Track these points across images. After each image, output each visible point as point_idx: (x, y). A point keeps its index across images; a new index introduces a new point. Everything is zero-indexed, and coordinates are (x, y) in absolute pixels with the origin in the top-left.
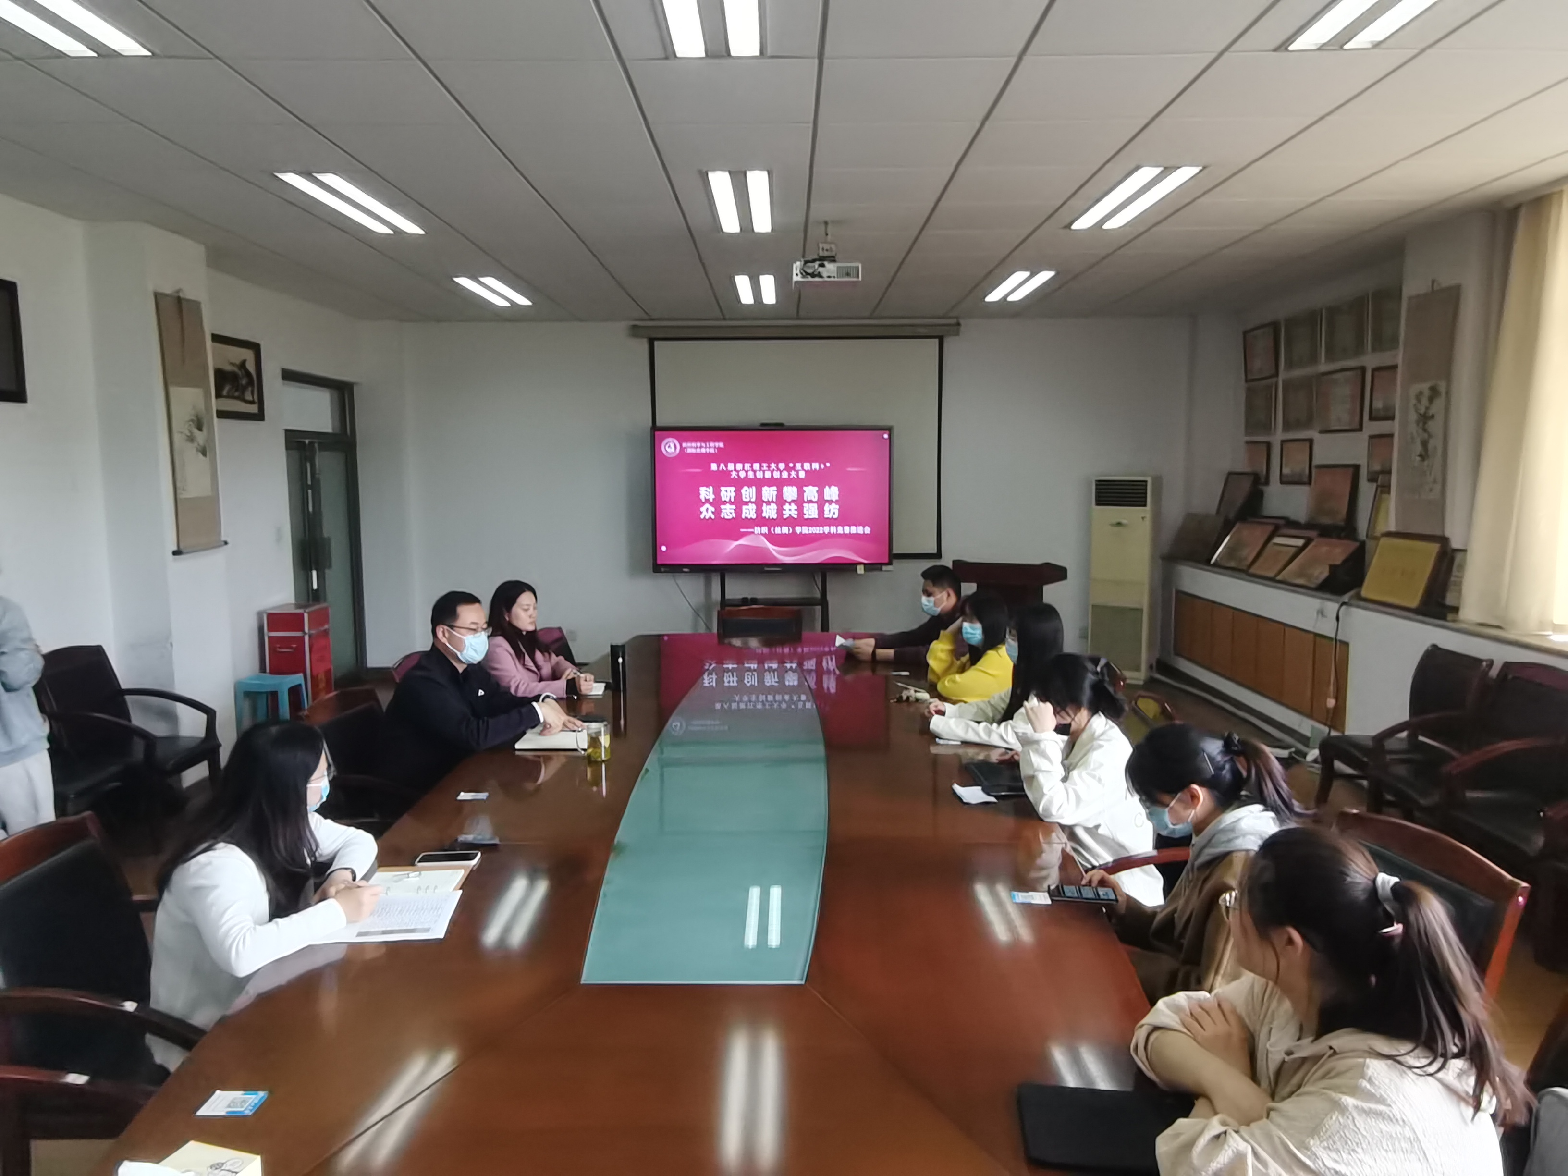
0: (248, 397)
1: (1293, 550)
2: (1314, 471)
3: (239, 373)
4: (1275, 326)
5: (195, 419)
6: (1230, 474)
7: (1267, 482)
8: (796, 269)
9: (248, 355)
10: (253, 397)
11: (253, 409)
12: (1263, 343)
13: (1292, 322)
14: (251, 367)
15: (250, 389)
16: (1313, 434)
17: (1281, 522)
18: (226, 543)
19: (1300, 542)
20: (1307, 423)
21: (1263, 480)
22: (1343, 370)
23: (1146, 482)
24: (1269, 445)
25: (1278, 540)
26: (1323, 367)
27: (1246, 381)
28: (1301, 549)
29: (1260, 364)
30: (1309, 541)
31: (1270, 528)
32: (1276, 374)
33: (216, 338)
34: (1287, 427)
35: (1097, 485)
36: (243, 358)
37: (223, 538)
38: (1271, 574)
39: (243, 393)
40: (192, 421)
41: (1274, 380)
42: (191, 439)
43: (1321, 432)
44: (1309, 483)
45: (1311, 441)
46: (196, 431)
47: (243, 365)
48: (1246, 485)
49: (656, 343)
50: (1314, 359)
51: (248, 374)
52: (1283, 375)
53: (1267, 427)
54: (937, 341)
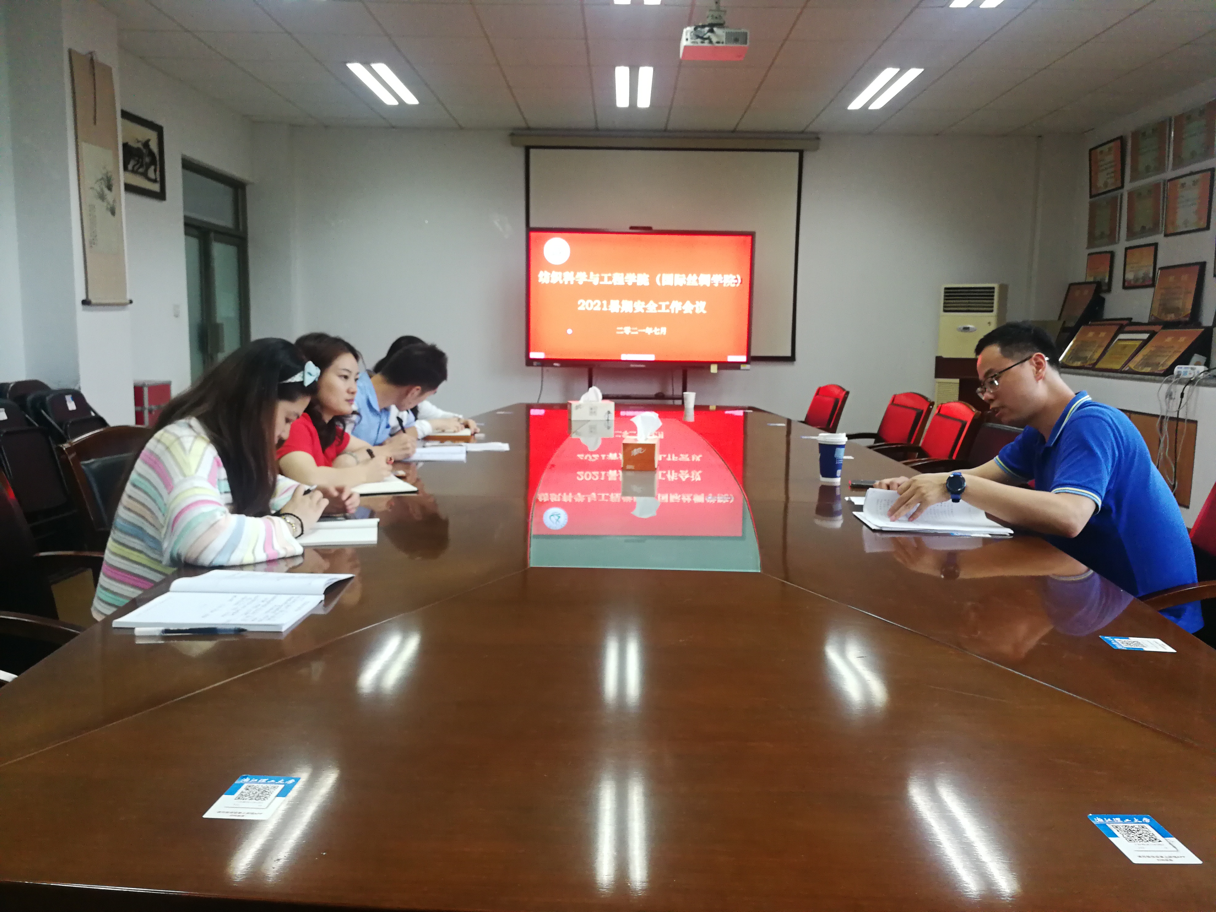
0: (151, 174)
1: (1138, 343)
2: (1159, 272)
3: (144, 151)
4: (1122, 140)
5: (105, 177)
6: (1071, 285)
7: (1109, 290)
8: (687, 34)
9: (152, 136)
10: (156, 176)
11: (155, 187)
12: (1109, 157)
13: (1138, 135)
14: (154, 146)
15: (153, 168)
16: (1159, 238)
17: (1125, 322)
18: (131, 302)
19: (1145, 336)
20: (1154, 230)
21: (1105, 288)
22: (1192, 174)
23: (993, 288)
24: (1112, 254)
25: (1122, 336)
26: (1170, 174)
27: (1091, 197)
28: (1145, 342)
29: (1105, 179)
30: (1153, 334)
31: (1115, 328)
32: (1122, 187)
33: (125, 115)
34: (1131, 234)
35: (945, 293)
36: (147, 138)
37: (129, 297)
38: (1117, 367)
39: (147, 170)
40: (102, 179)
41: (1120, 191)
42: (102, 197)
43: (1166, 235)
44: (1153, 285)
45: (1156, 245)
46: (106, 191)
47: (146, 144)
48: (1087, 294)
49: (532, 152)
50: (1161, 167)
51: (151, 153)
52: (1128, 186)
53: (1113, 238)
54: (797, 155)
